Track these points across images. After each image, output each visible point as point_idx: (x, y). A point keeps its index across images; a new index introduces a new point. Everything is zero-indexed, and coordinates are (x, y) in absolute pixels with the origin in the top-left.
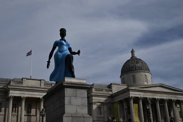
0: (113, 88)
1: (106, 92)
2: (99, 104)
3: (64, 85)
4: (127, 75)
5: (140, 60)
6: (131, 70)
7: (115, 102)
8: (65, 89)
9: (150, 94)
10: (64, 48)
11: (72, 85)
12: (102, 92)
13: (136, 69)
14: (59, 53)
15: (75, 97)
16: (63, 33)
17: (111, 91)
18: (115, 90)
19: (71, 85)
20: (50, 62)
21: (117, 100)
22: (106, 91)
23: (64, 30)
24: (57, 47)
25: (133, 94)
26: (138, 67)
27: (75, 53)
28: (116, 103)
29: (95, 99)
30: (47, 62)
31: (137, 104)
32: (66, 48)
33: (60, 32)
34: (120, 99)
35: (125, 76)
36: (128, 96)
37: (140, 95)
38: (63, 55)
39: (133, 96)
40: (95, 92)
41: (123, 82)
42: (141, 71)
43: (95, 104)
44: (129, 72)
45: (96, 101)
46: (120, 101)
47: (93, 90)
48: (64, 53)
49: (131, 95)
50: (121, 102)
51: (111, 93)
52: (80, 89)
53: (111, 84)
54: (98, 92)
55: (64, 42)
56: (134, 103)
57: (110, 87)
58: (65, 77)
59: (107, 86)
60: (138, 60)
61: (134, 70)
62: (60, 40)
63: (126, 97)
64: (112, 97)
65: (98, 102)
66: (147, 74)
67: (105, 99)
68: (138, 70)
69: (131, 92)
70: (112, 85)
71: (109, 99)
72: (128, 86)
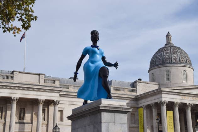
0: (138, 87)
1: (128, 93)
3: (101, 108)
4: (158, 69)
5: (179, 48)
6: (165, 64)
7: (141, 107)
8: (102, 113)
9: (190, 98)
10: (97, 57)
11: (111, 109)
12: (123, 92)
13: (172, 62)
14: (91, 64)
15: (114, 124)
16: (95, 36)
17: (136, 91)
18: (141, 90)
19: (109, 109)
20: (78, 73)
21: (144, 104)
22: (129, 91)
23: (97, 33)
24: (87, 54)
25: (166, 98)
26: (175, 59)
27: (110, 65)
28: (142, 109)
30: (74, 73)
31: (172, 112)
32: (99, 57)
33: (91, 36)
34: (147, 103)
35: (156, 71)
36: (160, 100)
37: (176, 99)
38: (96, 67)
39: (167, 100)
40: (115, 92)
41: (153, 79)
42: (179, 65)
44: (161, 66)
46: (147, 105)
48: (97, 64)
49: (163, 100)
50: (149, 107)
51: (135, 94)
52: (118, 114)
53: (135, 82)
54: (118, 92)
55: (96, 49)
56: (167, 110)
57: (134, 85)
58: (102, 99)
59: (130, 85)
60: (176, 49)
61: (169, 63)
62: (92, 46)
63: (156, 101)
64: (137, 99)
66: (188, 69)
68: (174, 63)
69: (164, 95)
70: (137, 83)
71: (132, 102)
72: (159, 85)
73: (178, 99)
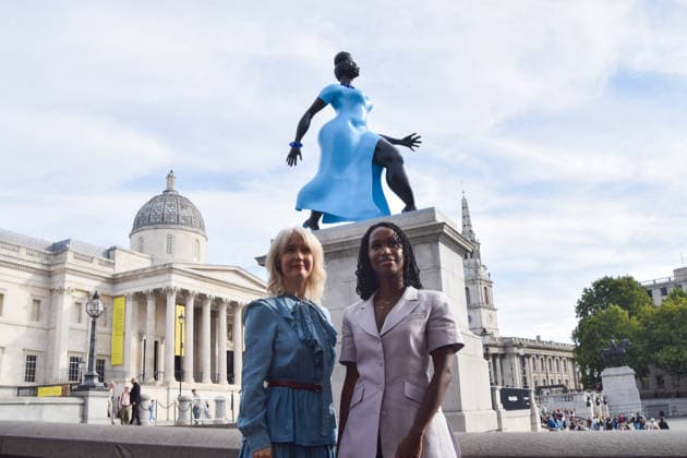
0: (117, 259)
1: (99, 267)
2: (80, 295)
4: (152, 231)
6: (166, 223)
7: (121, 296)
12: (90, 265)
13: (178, 222)
17: (113, 265)
18: (124, 264)
21: (128, 291)
22: (101, 263)
25: (177, 282)
26: (184, 218)
28: (123, 299)
29: (71, 281)
31: (183, 307)
34: (137, 290)
35: (148, 234)
37: (193, 286)
40: (75, 262)
42: (189, 228)
43: (68, 293)
44: (160, 226)
45: (73, 286)
46: (137, 293)
47: (70, 256)
49: (173, 285)
50: (140, 297)
51: (111, 271)
53: (113, 249)
54: (81, 264)
56: (176, 304)
57: (109, 253)
59: (102, 251)
60: (184, 203)
61: (173, 223)
63: (158, 286)
64: (114, 281)
65: (77, 290)
66: (202, 239)
67: (97, 283)
68: (182, 224)
69: (174, 277)
70: (117, 251)
71: (106, 285)
72: (152, 259)
73: (196, 287)
